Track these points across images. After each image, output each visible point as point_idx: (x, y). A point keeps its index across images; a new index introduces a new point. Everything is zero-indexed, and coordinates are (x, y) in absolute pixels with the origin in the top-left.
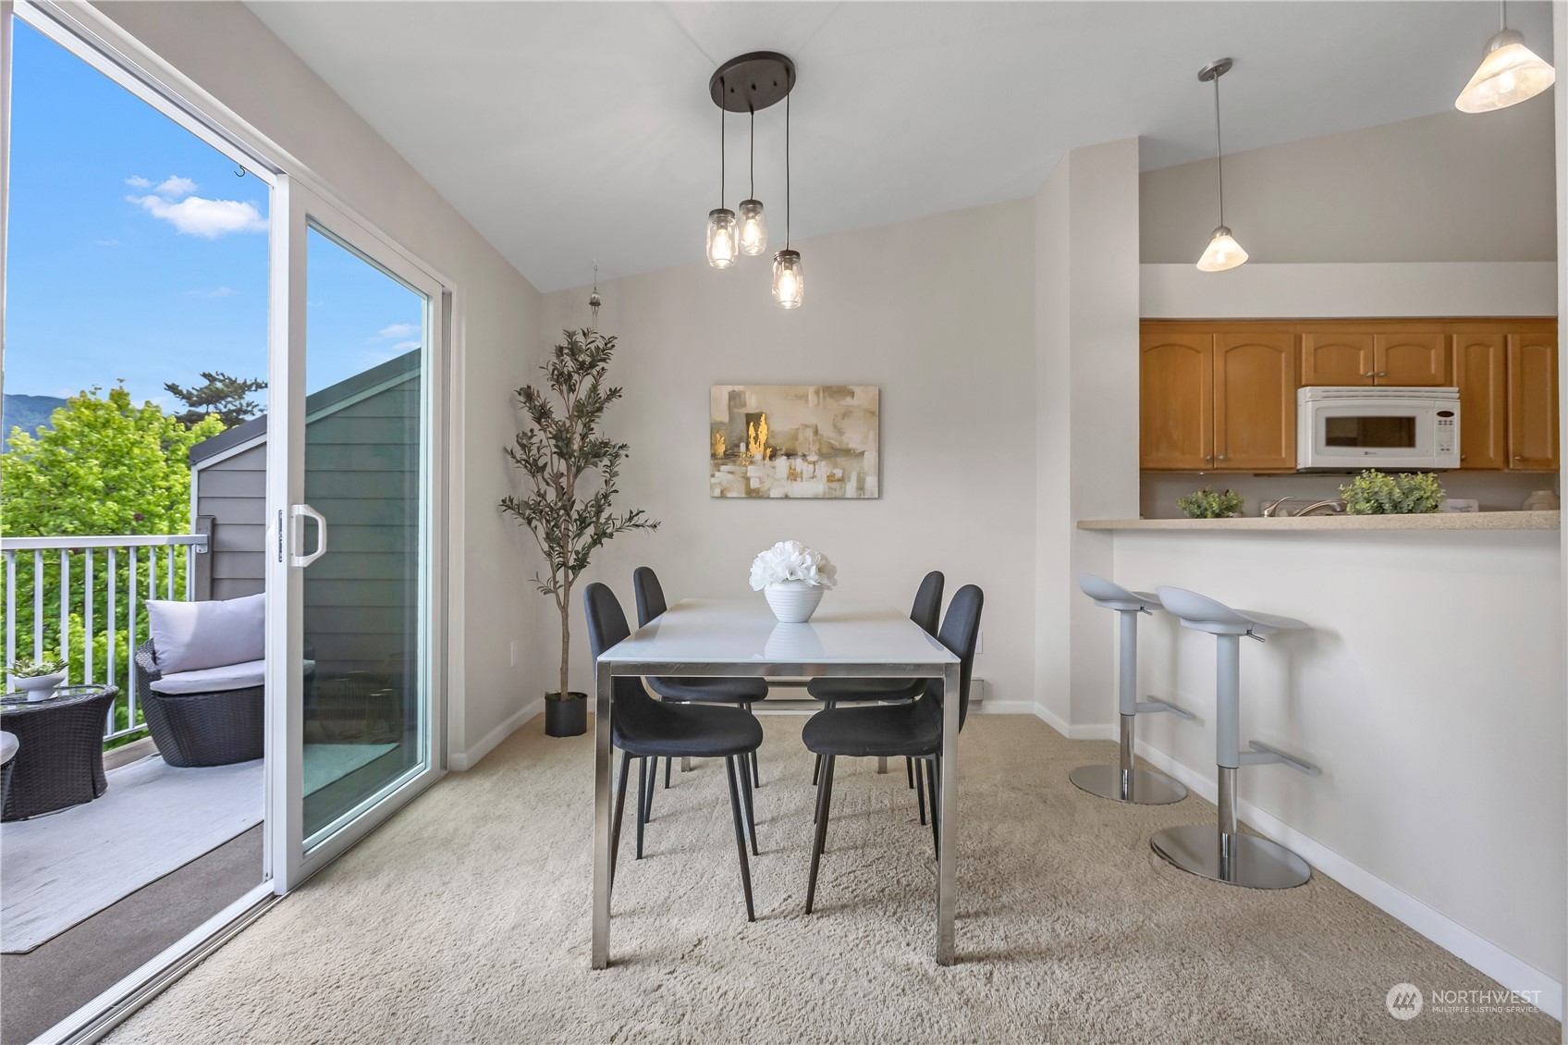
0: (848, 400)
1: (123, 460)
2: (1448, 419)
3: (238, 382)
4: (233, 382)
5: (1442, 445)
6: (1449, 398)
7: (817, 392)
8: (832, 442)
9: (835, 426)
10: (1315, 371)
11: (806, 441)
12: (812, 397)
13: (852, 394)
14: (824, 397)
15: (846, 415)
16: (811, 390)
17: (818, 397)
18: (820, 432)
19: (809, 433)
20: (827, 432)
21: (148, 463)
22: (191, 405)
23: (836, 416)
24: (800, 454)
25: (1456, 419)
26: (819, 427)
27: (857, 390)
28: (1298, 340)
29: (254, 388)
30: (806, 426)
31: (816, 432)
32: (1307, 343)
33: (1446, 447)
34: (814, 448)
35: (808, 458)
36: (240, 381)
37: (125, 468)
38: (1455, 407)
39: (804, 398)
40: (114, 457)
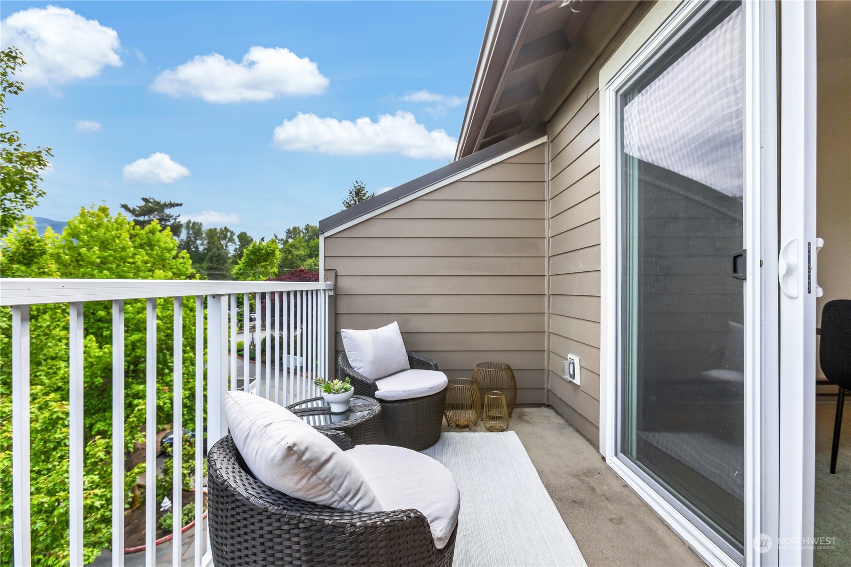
1: (108, 246)
3: (161, 203)
4: (158, 203)
21: (124, 249)
22: (136, 216)
29: (169, 206)
36: (162, 202)
37: (112, 251)
40: (104, 245)
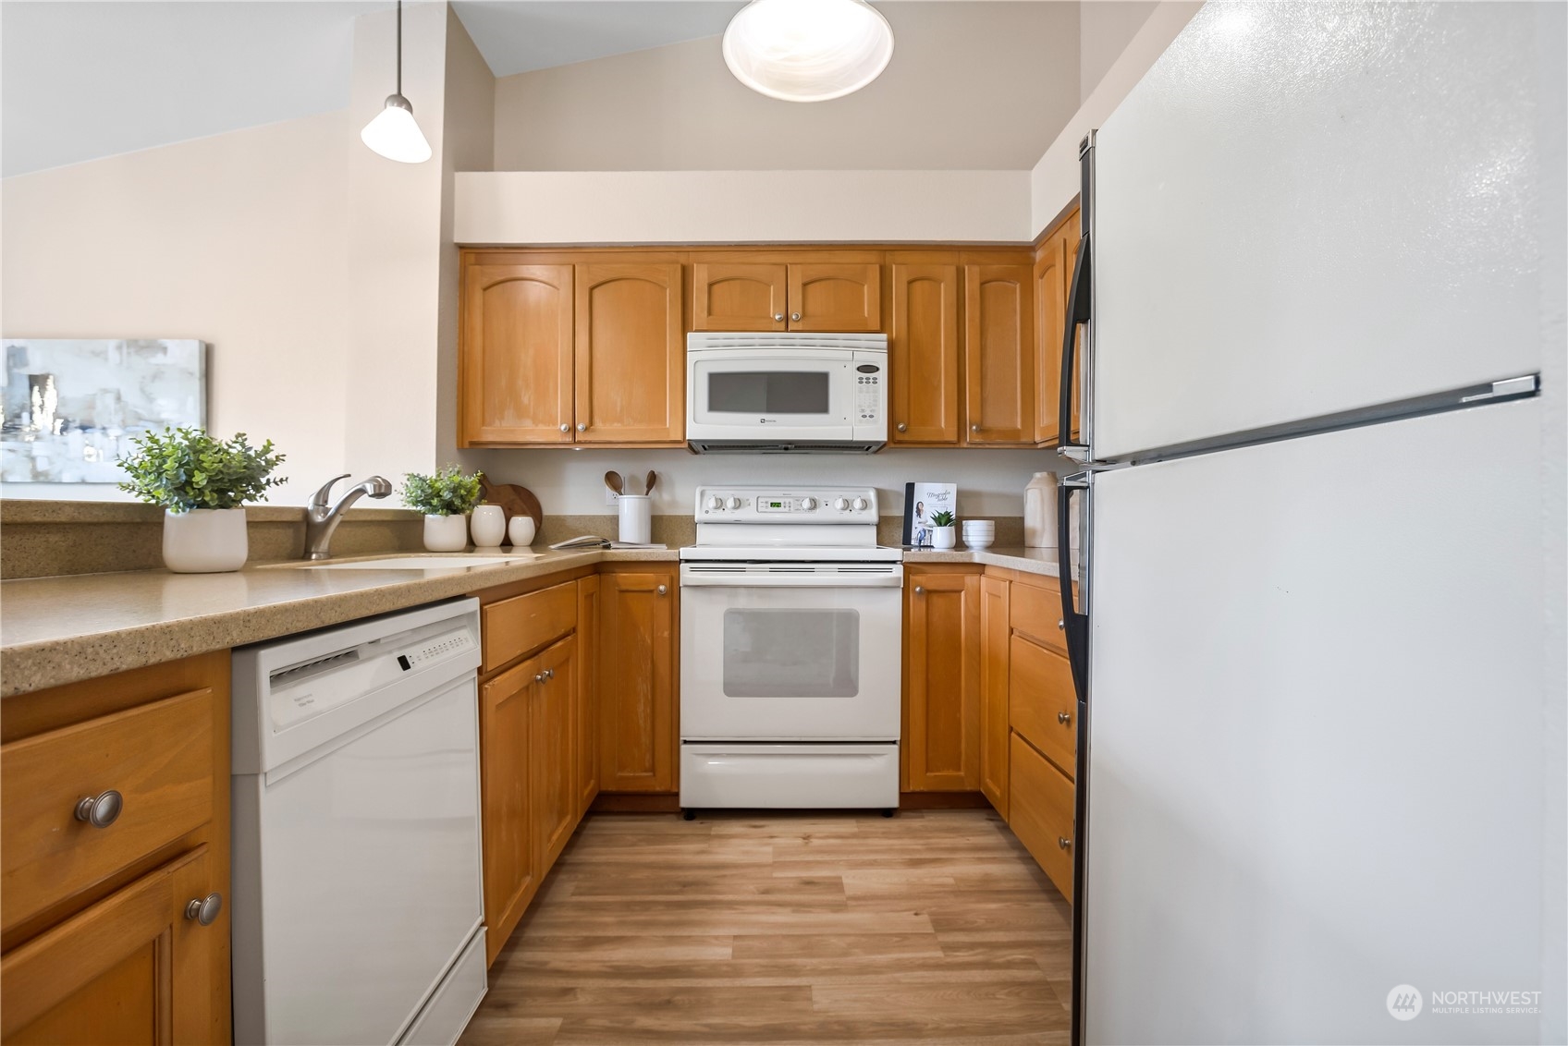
0: (159, 359)
2: (871, 375)
5: (863, 411)
6: (874, 349)
7: (119, 348)
8: (140, 411)
9: (142, 391)
10: (710, 313)
11: (106, 411)
12: (113, 356)
13: (164, 350)
14: (129, 354)
15: (156, 377)
16: (112, 344)
17: (121, 354)
18: (123, 398)
19: (110, 399)
20: (133, 399)
23: (144, 378)
24: (99, 426)
25: (882, 375)
26: (122, 393)
27: (168, 343)
28: (686, 273)
30: (105, 391)
31: (119, 398)
32: (700, 277)
33: (868, 413)
34: (117, 419)
35: (109, 431)
38: (881, 360)
39: (100, 354)
